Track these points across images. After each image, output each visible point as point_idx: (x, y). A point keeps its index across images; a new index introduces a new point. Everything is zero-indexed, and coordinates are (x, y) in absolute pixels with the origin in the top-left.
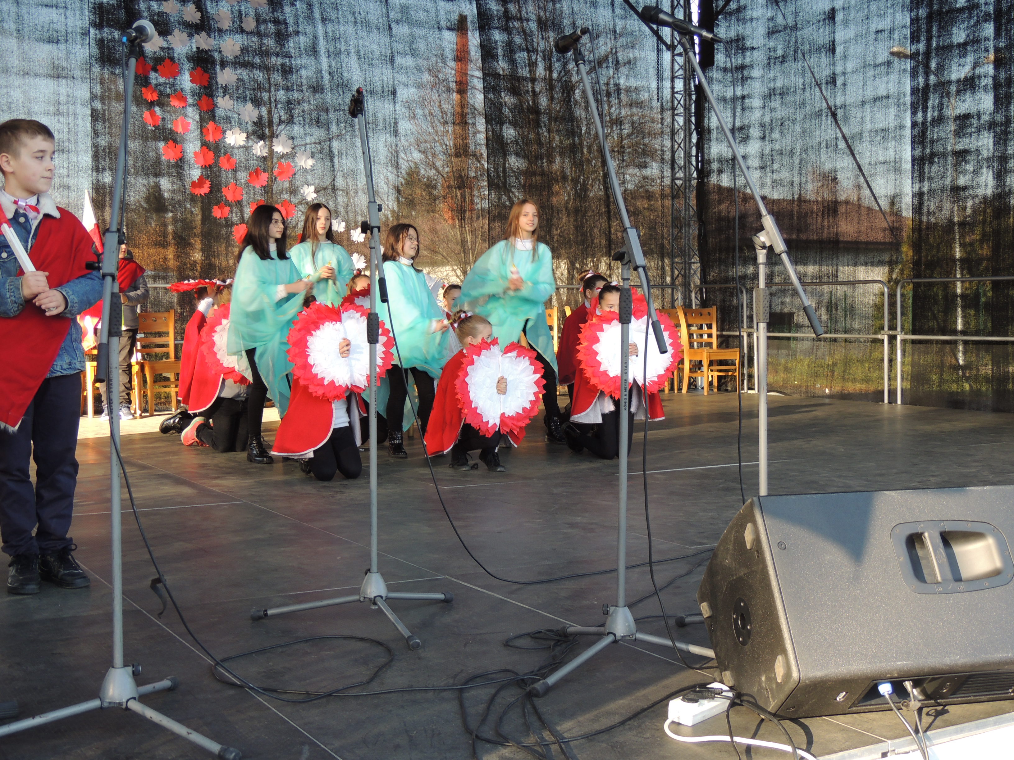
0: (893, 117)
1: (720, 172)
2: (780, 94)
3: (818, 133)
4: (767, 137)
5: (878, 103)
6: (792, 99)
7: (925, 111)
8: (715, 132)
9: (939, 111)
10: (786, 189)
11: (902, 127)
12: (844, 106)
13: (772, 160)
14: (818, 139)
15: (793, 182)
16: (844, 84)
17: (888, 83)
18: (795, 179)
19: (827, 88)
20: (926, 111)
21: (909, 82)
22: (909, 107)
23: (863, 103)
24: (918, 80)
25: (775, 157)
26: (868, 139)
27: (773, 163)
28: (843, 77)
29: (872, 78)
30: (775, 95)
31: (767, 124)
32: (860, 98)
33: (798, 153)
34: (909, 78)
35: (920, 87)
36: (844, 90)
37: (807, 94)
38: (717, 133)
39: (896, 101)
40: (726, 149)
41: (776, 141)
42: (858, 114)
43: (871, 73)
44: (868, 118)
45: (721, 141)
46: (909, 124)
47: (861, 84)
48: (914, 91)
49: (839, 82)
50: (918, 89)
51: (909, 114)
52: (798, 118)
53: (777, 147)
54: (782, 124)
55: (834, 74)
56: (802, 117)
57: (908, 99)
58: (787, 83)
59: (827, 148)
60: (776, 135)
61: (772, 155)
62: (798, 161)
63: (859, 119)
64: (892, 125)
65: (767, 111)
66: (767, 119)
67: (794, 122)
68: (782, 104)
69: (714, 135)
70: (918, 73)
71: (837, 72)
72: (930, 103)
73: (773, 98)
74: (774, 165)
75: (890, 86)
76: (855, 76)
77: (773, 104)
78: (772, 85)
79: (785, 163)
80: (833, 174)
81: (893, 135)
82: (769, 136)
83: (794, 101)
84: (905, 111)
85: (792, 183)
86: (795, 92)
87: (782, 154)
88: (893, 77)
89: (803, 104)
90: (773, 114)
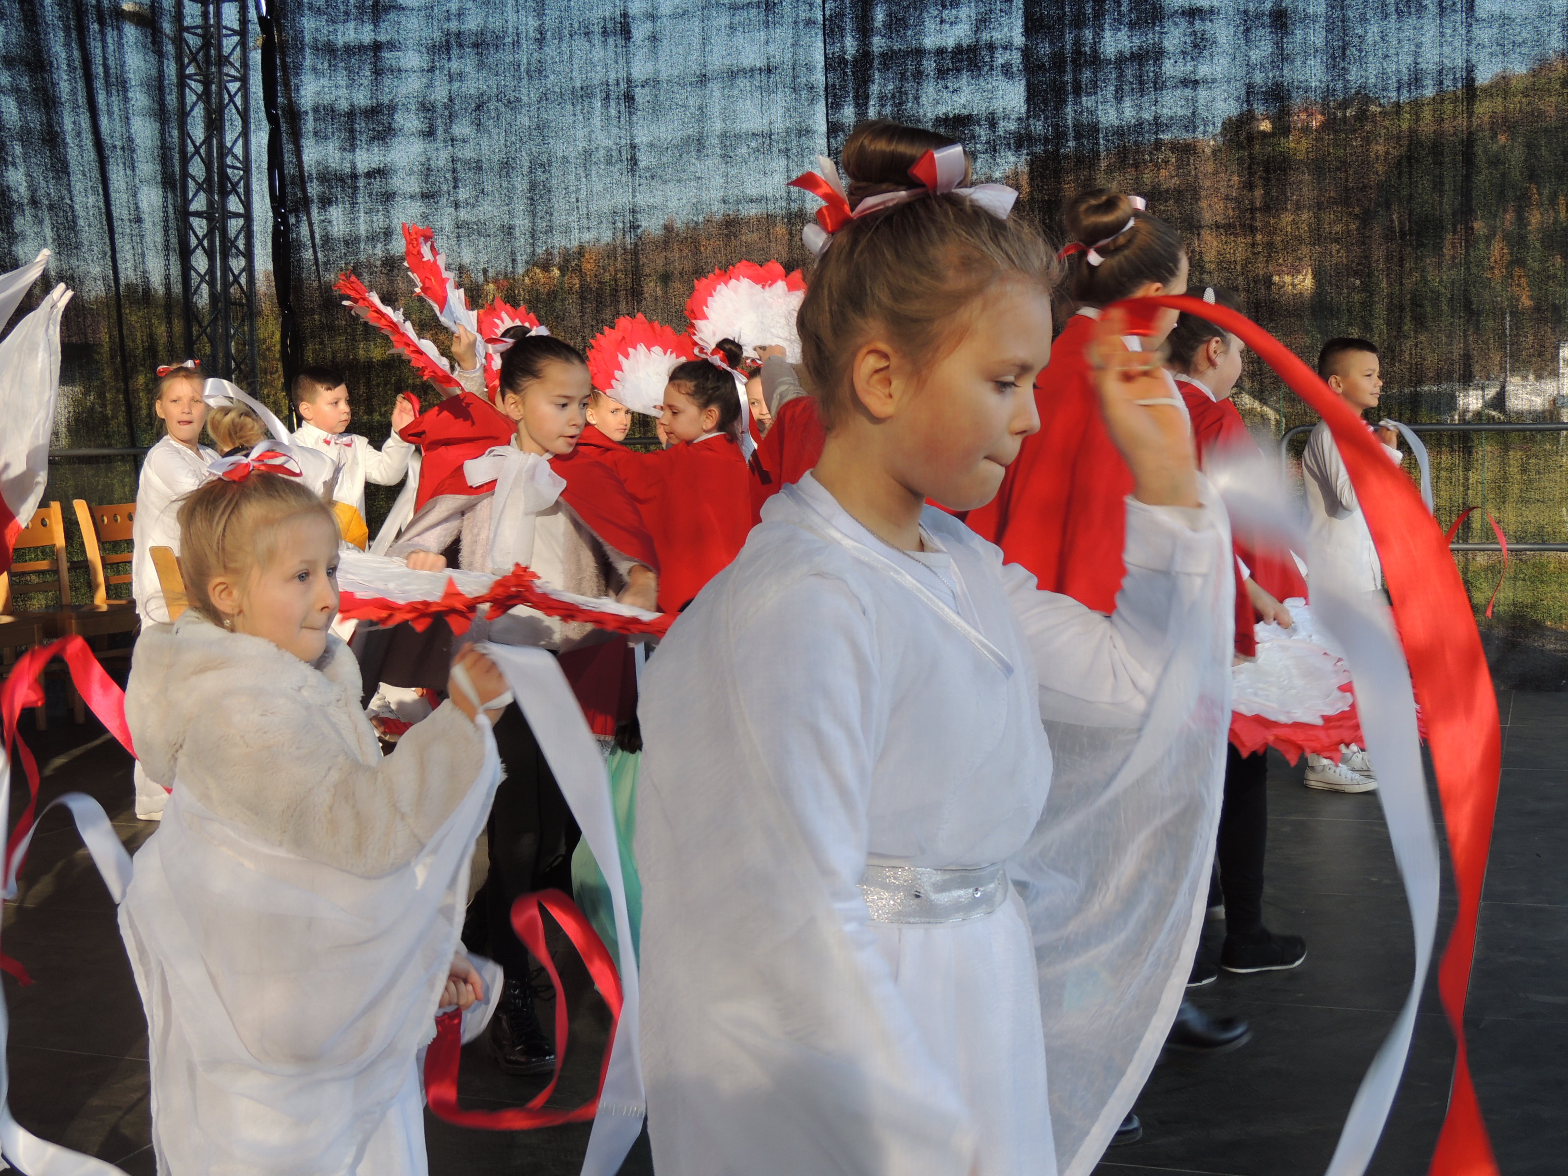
0: (781, 111)
1: (326, 202)
2: (476, 45)
3: (580, 134)
4: (440, 131)
5: (742, 83)
6: (509, 58)
7: (861, 101)
8: (310, 118)
9: (894, 105)
10: (494, 243)
11: (805, 132)
12: (653, 82)
13: (455, 180)
14: (581, 145)
15: (511, 228)
16: (654, 38)
17: (767, 43)
18: (517, 222)
19: (605, 43)
20: (866, 104)
21: (821, 45)
22: (822, 93)
23: (703, 79)
24: (842, 42)
25: (461, 175)
26: (719, 152)
27: (455, 187)
28: (649, 25)
29: (728, 31)
30: (461, 46)
31: (439, 105)
32: (695, 68)
33: (525, 170)
34: (820, 37)
35: (848, 57)
36: (654, 51)
37: (550, 50)
38: (315, 120)
39: (789, 80)
40: (337, 155)
41: (464, 141)
42: (691, 101)
43: (724, 20)
44: (715, 110)
45: (326, 138)
46: (821, 127)
47: (696, 42)
48: (833, 64)
49: (640, 32)
50: (842, 61)
51: (821, 108)
52: (525, 99)
53: (467, 153)
54: (479, 107)
55: (625, 15)
56: (534, 97)
57: (819, 78)
58: (495, 23)
59: (609, 163)
60: (462, 128)
61: (454, 171)
62: (526, 186)
63: (692, 110)
64: (779, 126)
65: (440, 80)
66: (440, 94)
67: (513, 104)
68: (481, 65)
69: (309, 124)
70: (842, 29)
71: (631, 12)
72: (874, 89)
73: (455, 51)
74: (461, 191)
75: (772, 49)
76: (681, 25)
77: (455, 65)
78: (453, 26)
79: (488, 188)
80: (629, 217)
81: (782, 146)
82: (446, 131)
83: (512, 63)
84: (812, 102)
85: (508, 231)
86: (516, 44)
87: (480, 168)
88: (783, 33)
89: (540, 72)
90: (456, 85)
